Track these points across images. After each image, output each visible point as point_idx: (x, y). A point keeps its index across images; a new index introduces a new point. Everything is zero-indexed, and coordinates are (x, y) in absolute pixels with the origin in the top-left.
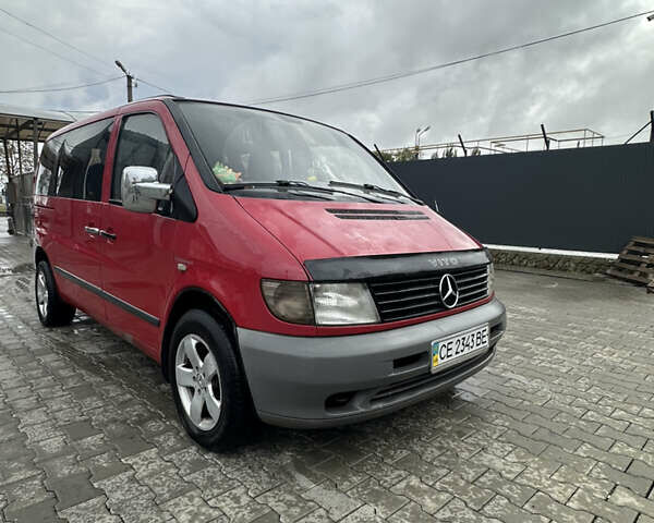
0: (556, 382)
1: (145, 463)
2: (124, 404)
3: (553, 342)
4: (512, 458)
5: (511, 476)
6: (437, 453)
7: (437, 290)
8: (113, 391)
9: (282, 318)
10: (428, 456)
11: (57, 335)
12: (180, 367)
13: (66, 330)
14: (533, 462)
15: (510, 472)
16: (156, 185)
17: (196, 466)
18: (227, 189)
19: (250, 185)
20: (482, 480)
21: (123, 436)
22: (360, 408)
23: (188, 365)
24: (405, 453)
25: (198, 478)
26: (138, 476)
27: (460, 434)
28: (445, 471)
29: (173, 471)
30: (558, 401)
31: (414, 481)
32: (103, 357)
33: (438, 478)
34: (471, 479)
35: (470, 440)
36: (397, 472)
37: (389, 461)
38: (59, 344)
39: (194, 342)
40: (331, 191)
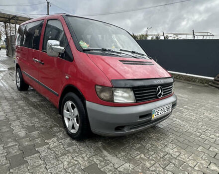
0: (191, 123)
1: (53, 142)
2: (46, 121)
3: (190, 108)
4: (175, 150)
5: (175, 156)
6: (150, 146)
7: (156, 92)
8: (42, 116)
9: (102, 99)
10: (147, 147)
11: (23, 94)
12: (65, 111)
13: (26, 92)
14: (183, 152)
15: (175, 155)
16: (59, 47)
17: (70, 145)
18: (84, 51)
19: (92, 50)
20: (165, 157)
21: (45, 132)
22: (126, 131)
23: (68, 111)
24: (140, 145)
25: (70, 149)
26: (50, 147)
27: (158, 140)
28: (153, 153)
29: (62, 146)
30: (192, 130)
31: (143, 156)
32: (39, 103)
33: (151, 155)
34: (162, 157)
35: (161, 142)
36: (137, 152)
37: (134, 148)
38: (24, 97)
39: (70, 104)
40: (120, 53)
